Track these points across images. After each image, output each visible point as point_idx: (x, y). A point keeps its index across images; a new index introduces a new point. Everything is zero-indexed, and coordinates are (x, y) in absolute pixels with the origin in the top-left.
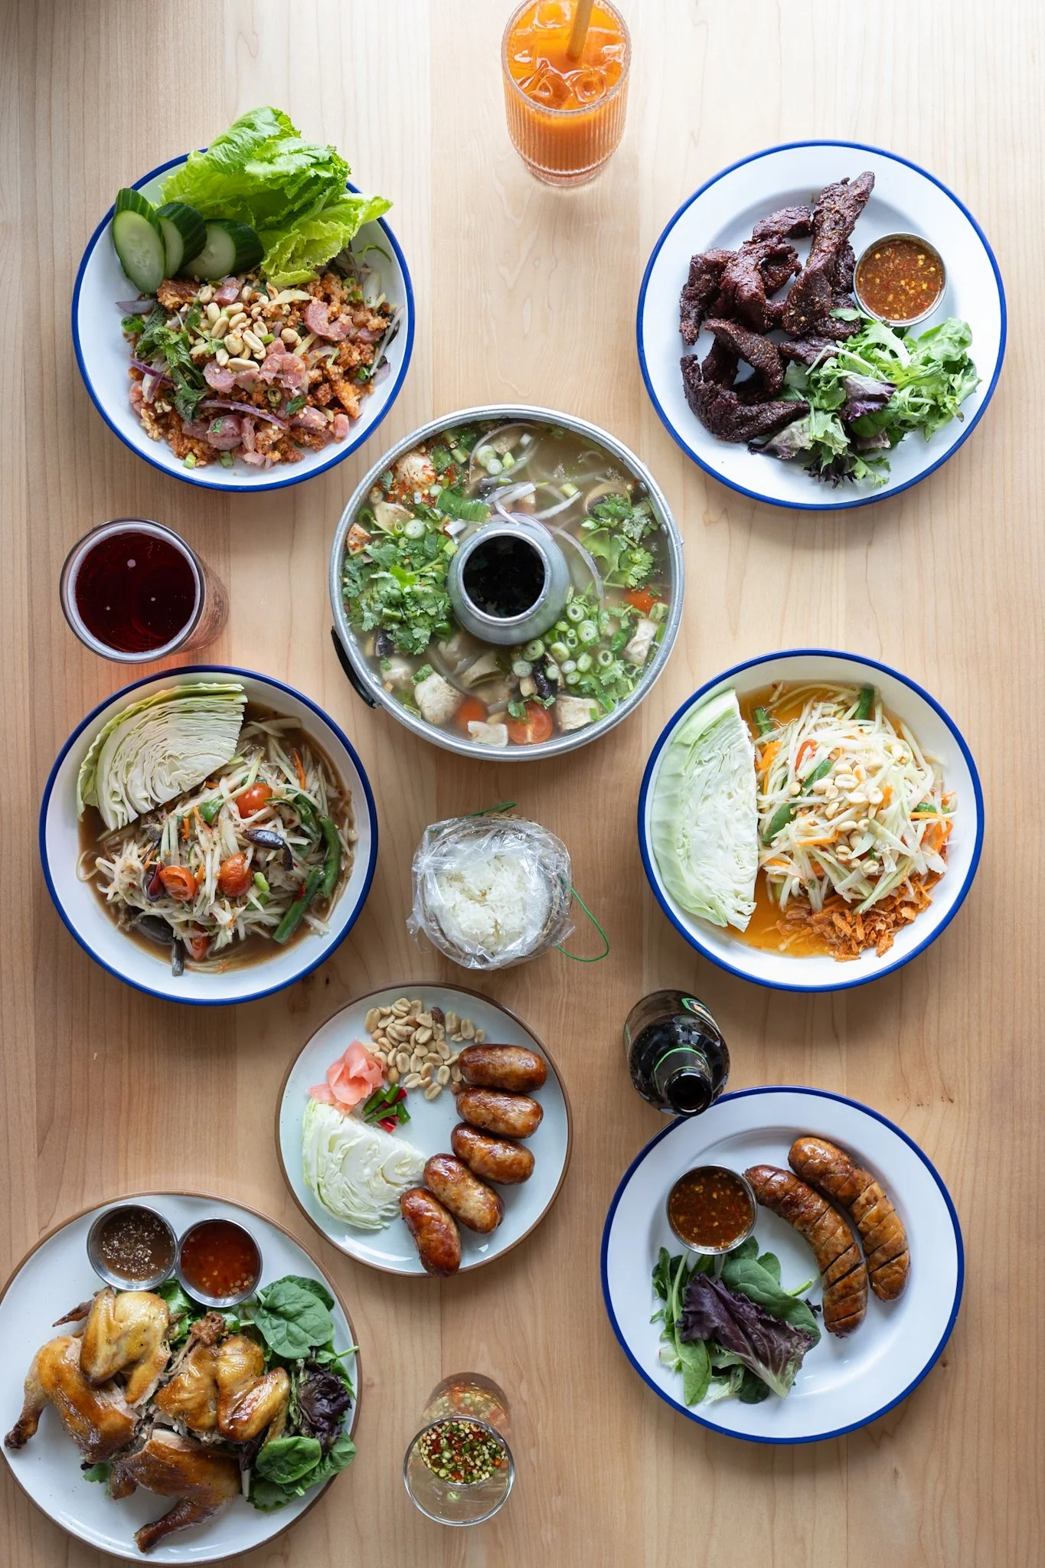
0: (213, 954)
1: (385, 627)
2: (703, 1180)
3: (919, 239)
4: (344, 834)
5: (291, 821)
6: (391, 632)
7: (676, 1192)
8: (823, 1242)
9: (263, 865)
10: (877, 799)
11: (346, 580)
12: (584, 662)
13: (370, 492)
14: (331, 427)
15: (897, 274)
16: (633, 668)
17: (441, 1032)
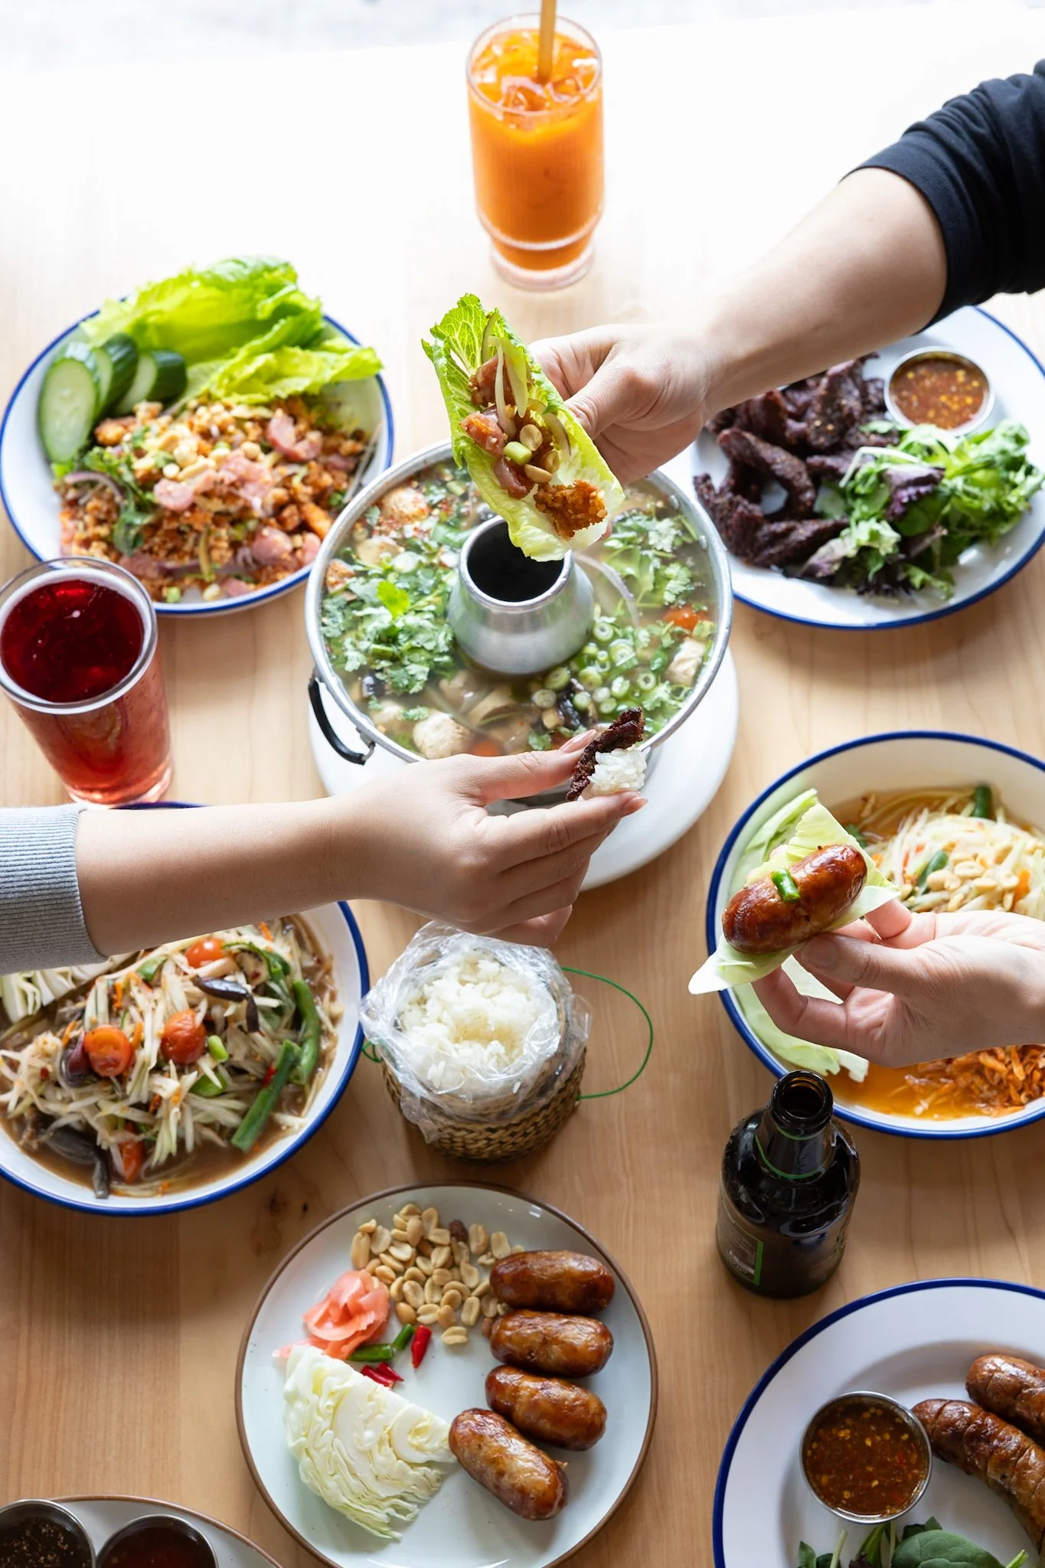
0: (151, 1173)
1: (373, 667)
2: (849, 1422)
3: (957, 356)
4: (323, 1009)
5: (257, 975)
6: (381, 670)
7: (812, 1441)
8: (1032, 1487)
9: (220, 1026)
10: (1013, 882)
11: (325, 620)
12: (620, 686)
13: (353, 529)
14: (299, 554)
15: (935, 391)
16: (681, 690)
17: (465, 1252)
